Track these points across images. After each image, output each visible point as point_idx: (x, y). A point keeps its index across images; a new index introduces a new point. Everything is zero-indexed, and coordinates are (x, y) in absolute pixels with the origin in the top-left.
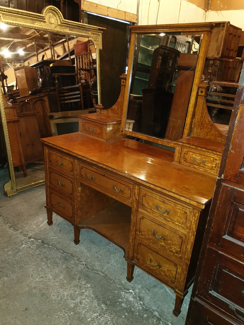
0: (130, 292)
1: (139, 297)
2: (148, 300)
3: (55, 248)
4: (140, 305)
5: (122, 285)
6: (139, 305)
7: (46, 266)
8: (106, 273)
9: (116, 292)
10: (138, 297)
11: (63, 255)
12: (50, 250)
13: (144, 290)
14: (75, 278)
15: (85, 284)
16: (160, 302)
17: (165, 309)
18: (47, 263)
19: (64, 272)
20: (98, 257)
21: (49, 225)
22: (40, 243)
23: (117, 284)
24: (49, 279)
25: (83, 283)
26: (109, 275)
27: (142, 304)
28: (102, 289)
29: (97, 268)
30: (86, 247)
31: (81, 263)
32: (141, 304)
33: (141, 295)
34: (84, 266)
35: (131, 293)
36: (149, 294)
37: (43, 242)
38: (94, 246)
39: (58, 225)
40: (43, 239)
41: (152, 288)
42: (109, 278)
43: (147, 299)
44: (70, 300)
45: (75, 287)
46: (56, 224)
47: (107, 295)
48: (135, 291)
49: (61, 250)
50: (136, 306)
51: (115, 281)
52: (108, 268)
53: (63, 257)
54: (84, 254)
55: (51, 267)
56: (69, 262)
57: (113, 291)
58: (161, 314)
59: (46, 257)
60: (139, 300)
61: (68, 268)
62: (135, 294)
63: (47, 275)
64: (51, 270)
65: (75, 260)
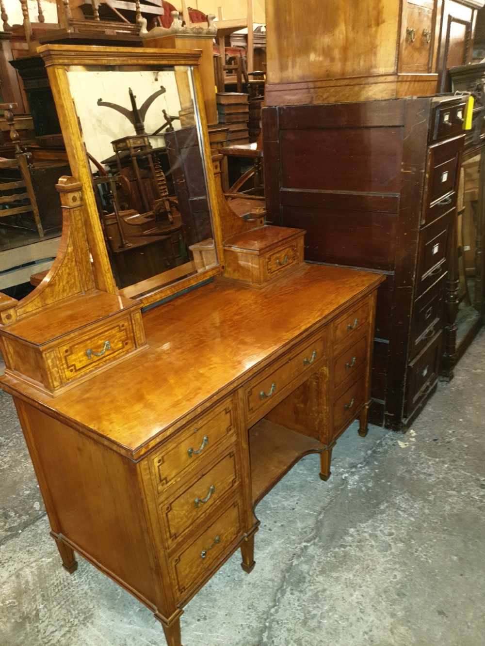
0: (345, 479)
2: (354, 459)
3: (273, 610)
9: (350, 494)
10: (351, 469)
11: (289, 589)
14: (344, 554)
15: (352, 536)
16: (351, 448)
17: (359, 444)
18: (322, 613)
19: (335, 575)
20: (282, 525)
23: (338, 493)
24: (362, 596)
25: (349, 539)
26: (322, 504)
29: (311, 522)
31: (305, 550)
34: (311, 545)
35: (346, 477)
36: (342, 458)
42: (328, 505)
43: (351, 460)
44: (393, 550)
45: (363, 549)
48: (344, 473)
52: (307, 507)
53: (294, 588)
54: (280, 549)
55: (332, 602)
56: (308, 572)
57: (351, 498)
58: (368, 448)
60: (356, 469)
62: (347, 472)
63: (353, 603)
64: (338, 599)
65: (298, 565)
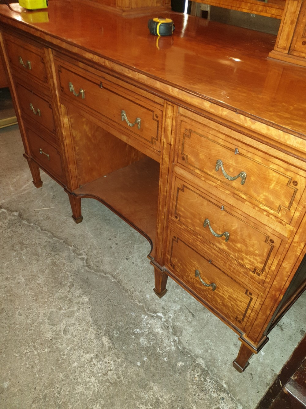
0: (157, 316)
1: (174, 328)
2: (188, 336)
3: (39, 228)
4: (172, 343)
5: (145, 301)
6: (170, 342)
7: (17, 258)
8: (120, 277)
9: (133, 314)
10: (171, 327)
11: (51, 240)
12: (31, 230)
13: (184, 315)
14: (63, 283)
15: (79, 297)
16: (212, 340)
17: (219, 354)
18: (21, 254)
19: (47, 271)
20: (111, 248)
21: (37, 187)
22: (16, 218)
23: (136, 301)
24: (19, 283)
25: (78, 293)
26: (125, 281)
27: (178, 340)
28: (108, 307)
29: (107, 267)
30: (93, 228)
31: (80, 257)
32: (174, 341)
33: (178, 324)
34: (83, 263)
35: (160, 318)
36: (193, 323)
37: (20, 215)
38: (107, 228)
39: (52, 187)
40: (22, 211)
41: (200, 311)
42: (124, 287)
43: (188, 332)
44: (47, 325)
45: (61, 300)
46: (50, 186)
47: (115, 320)
48: (167, 316)
49: (48, 231)
50: (165, 345)
51: (133, 295)
52: (125, 269)
53: (50, 244)
54: (87, 241)
55: (26, 262)
56: (58, 254)
57: (128, 313)
58: (210, 363)
59: (21, 243)
60: (172, 333)
61: (54, 264)
62: (167, 321)
63: (16, 275)
64: (25, 267)
65: (69, 250)
